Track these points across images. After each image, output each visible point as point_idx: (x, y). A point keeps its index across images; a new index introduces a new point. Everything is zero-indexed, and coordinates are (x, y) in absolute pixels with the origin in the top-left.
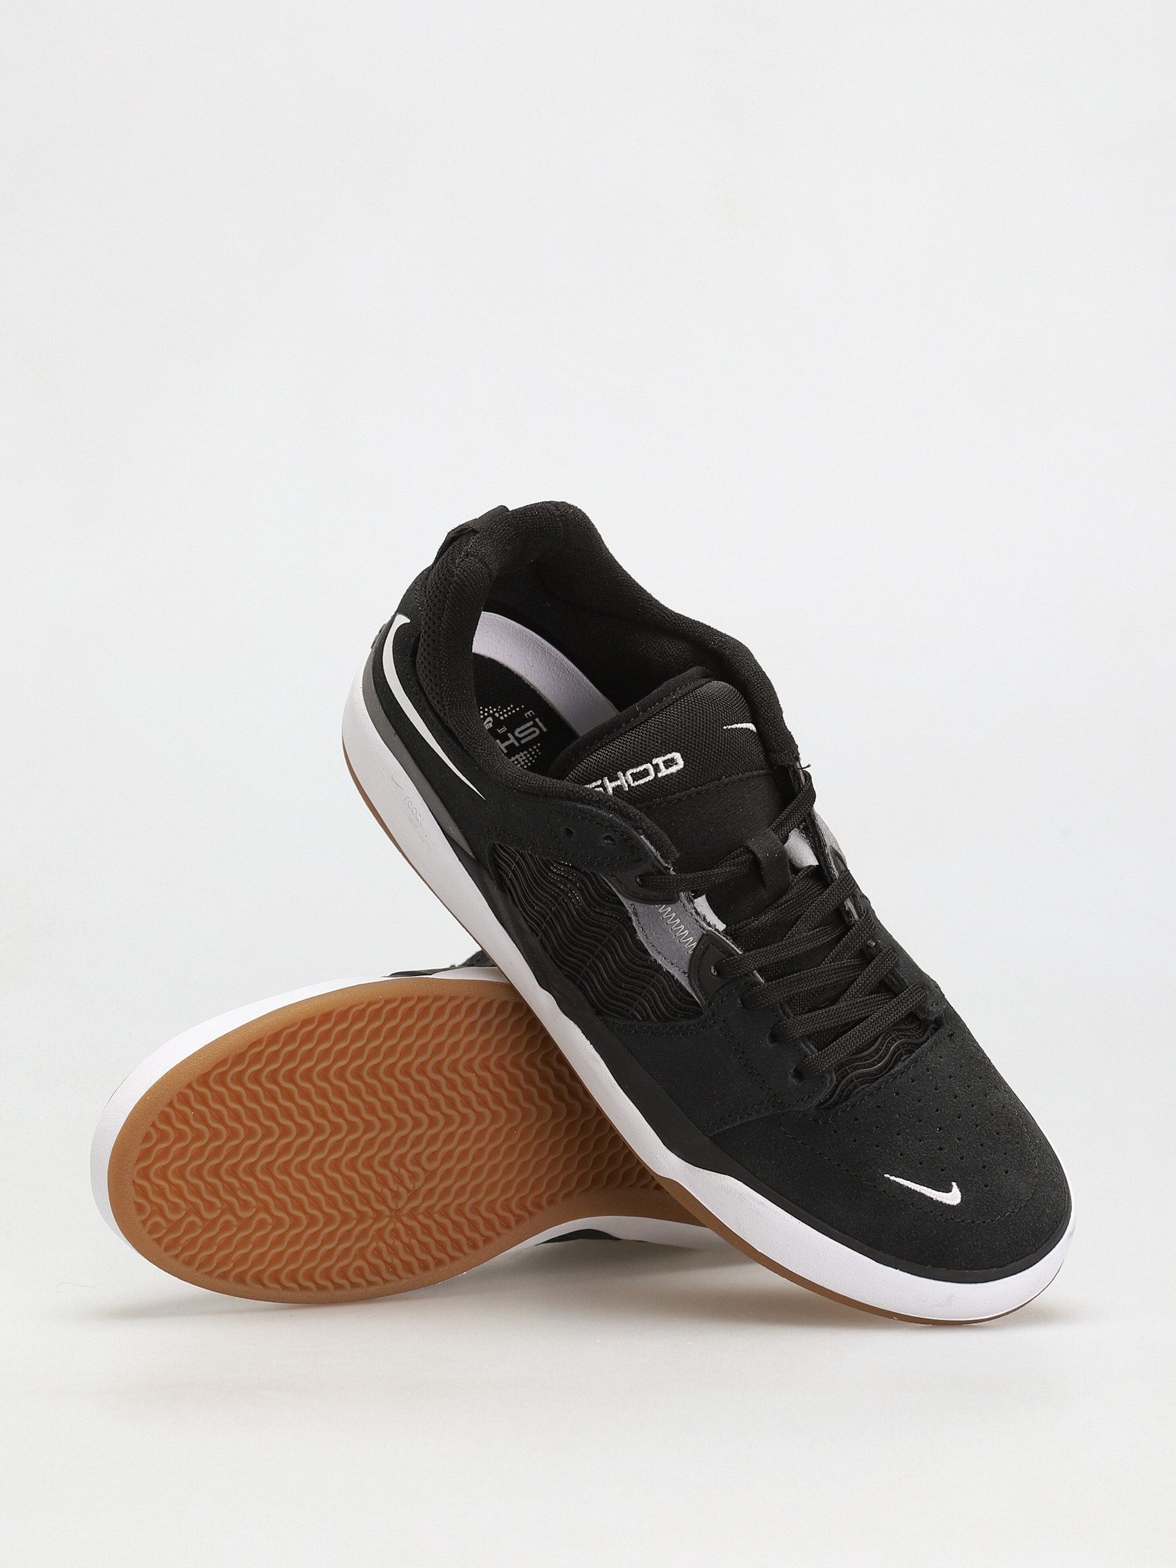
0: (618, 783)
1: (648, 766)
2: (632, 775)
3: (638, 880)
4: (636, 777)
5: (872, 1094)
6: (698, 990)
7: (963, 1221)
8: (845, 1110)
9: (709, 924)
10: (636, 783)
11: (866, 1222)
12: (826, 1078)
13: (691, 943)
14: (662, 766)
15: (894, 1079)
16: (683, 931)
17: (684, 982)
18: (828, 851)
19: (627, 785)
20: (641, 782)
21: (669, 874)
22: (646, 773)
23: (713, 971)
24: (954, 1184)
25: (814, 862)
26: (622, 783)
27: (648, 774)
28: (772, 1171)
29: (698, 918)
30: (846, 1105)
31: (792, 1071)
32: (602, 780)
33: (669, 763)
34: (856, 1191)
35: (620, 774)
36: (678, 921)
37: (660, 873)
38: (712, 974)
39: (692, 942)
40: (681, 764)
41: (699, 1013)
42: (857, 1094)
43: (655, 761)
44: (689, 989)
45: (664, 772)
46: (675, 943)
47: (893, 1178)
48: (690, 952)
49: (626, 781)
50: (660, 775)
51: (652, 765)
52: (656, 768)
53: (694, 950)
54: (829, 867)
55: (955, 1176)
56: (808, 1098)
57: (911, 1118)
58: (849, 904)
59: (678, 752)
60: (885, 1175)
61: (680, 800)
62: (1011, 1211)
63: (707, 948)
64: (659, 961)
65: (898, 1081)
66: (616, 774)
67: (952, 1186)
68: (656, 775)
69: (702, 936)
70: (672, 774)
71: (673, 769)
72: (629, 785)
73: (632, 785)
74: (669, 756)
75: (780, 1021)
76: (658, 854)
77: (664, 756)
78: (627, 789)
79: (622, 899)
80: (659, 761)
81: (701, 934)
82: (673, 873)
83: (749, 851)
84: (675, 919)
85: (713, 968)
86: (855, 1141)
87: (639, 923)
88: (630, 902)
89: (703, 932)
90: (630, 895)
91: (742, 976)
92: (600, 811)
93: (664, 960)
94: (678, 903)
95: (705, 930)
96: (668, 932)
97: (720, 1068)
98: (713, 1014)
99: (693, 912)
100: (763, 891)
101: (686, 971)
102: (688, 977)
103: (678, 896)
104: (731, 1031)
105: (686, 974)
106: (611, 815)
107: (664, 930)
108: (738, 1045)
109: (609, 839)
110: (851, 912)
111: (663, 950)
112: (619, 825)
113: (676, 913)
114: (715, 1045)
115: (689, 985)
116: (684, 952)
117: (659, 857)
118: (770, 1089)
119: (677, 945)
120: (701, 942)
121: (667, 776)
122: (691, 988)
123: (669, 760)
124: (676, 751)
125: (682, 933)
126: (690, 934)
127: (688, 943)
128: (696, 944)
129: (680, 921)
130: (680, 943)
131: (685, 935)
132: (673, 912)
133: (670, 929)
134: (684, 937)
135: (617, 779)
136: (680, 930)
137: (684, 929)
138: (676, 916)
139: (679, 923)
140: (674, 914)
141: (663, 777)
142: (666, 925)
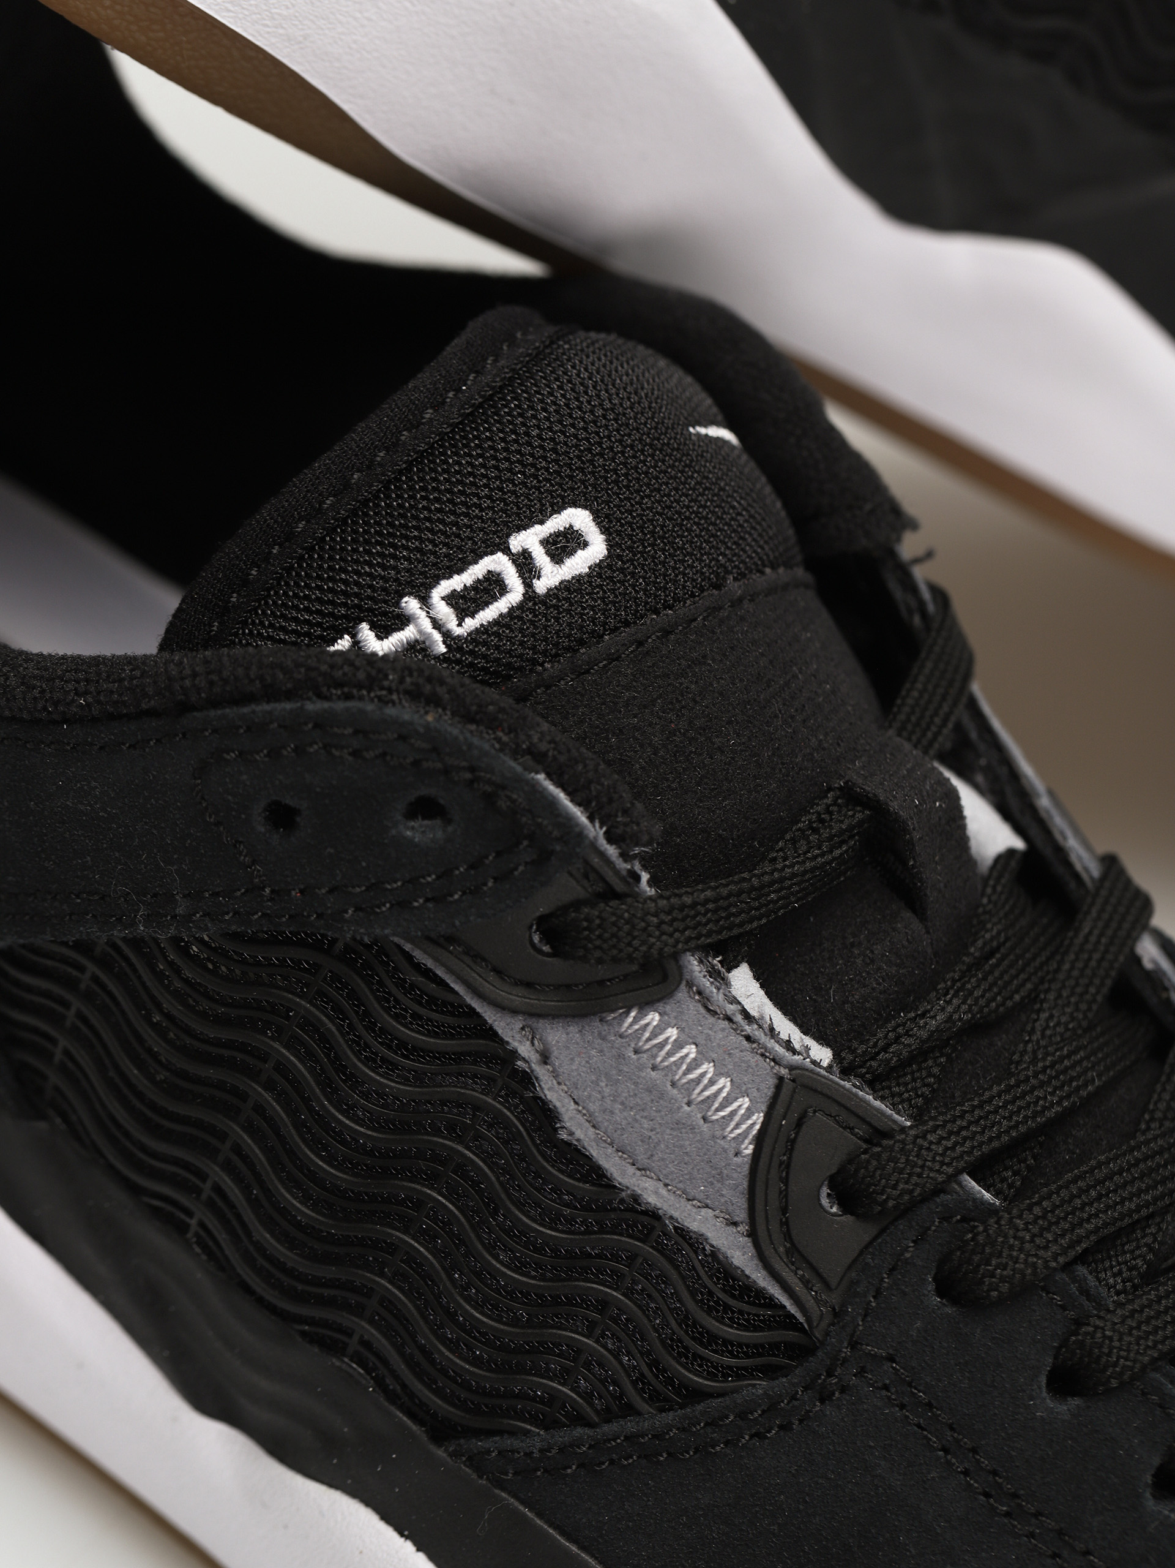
0: (408, 633)
1: (498, 562)
2: (451, 599)
3: (536, 938)
4: (462, 605)
6: (789, 1275)
9: (789, 1047)
10: (470, 624)
13: (746, 1114)
14: (541, 558)
16: (712, 1082)
17: (736, 1248)
19: (437, 637)
20: (488, 615)
21: (636, 896)
22: (493, 585)
23: (826, 1201)
25: (1019, 844)
26: (420, 632)
27: (503, 589)
31: (1148, 1476)
32: (353, 636)
33: (560, 546)
35: (411, 604)
36: (691, 1051)
37: (609, 894)
38: (829, 1213)
39: (749, 1113)
40: (597, 548)
41: (802, 1353)
43: (517, 542)
44: (760, 1278)
45: (551, 575)
46: (692, 1129)
48: (748, 1150)
49: (437, 624)
50: (541, 586)
51: (511, 555)
52: (525, 564)
53: (759, 1138)
54: (1061, 853)
58: (1147, 948)
59: (585, 507)
63: (799, 1124)
64: (652, 1199)
66: (397, 604)
68: (528, 585)
69: (779, 1087)
71: (579, 563)
72: (447, 635)
73: (458, 631)
74: (556, 523)
76: (595, 832)
77: (542, 523)
78: (442, 649)
79: (490, 1015)
80: (529, 539)
81: (772, 1082)
82: (650, 892)
83: (852, 797)
84: (679, 1045)
85: (825, 1190)
87: (559, 1084)
88: (518, 1022)
89: (781, 1079)
90: (517, 997)
91: (925, 1198)
92: (390, 711)
93: (663, 1191)
94: (682, 994)
95: (784, 1072)
96: (662, 1095)
97: (899, 1521)
98: (854, 1345)
99: (734, 1014)
100: (916, 925)
101: (741, 1215)
102: (752, 1234)
103: (680, 969)
104: (921, 1388)
105: (743, 1228)
106: (430, 718)
107: (649, 1091)
108: (952, 1429)
109: (426, 808)
110: (1164, 973)
111: (656, 1158)
112: (464, 748)
113: (681, 1030)
114: (870, 1447)
115: (756, 1261)
116: (725, 1151)
117: (603, 843)
118: (1088, 1553)
119: (701, 1133)
120: (780, 1109)
121: (565, 587)
122: (764, 1273)
123: (558, 534)
124: (575, 505)
125: (714, 1089)
126: (738, 1090)
127: (737, 1118)
128: (761, 1120)
129: (698, 1052)
130: (709, 1124)
131: (724, 1094)
132: (668, 1025)
133: (669, 1084)
134: (720, 1099)
135: (403, 620)
136: (705, 1081)
137: (715, 1074)
138: (683, 1037)
139: (695, 1059)
140: (672, 1033)
141: (552, 593)
142: (653, 1074)
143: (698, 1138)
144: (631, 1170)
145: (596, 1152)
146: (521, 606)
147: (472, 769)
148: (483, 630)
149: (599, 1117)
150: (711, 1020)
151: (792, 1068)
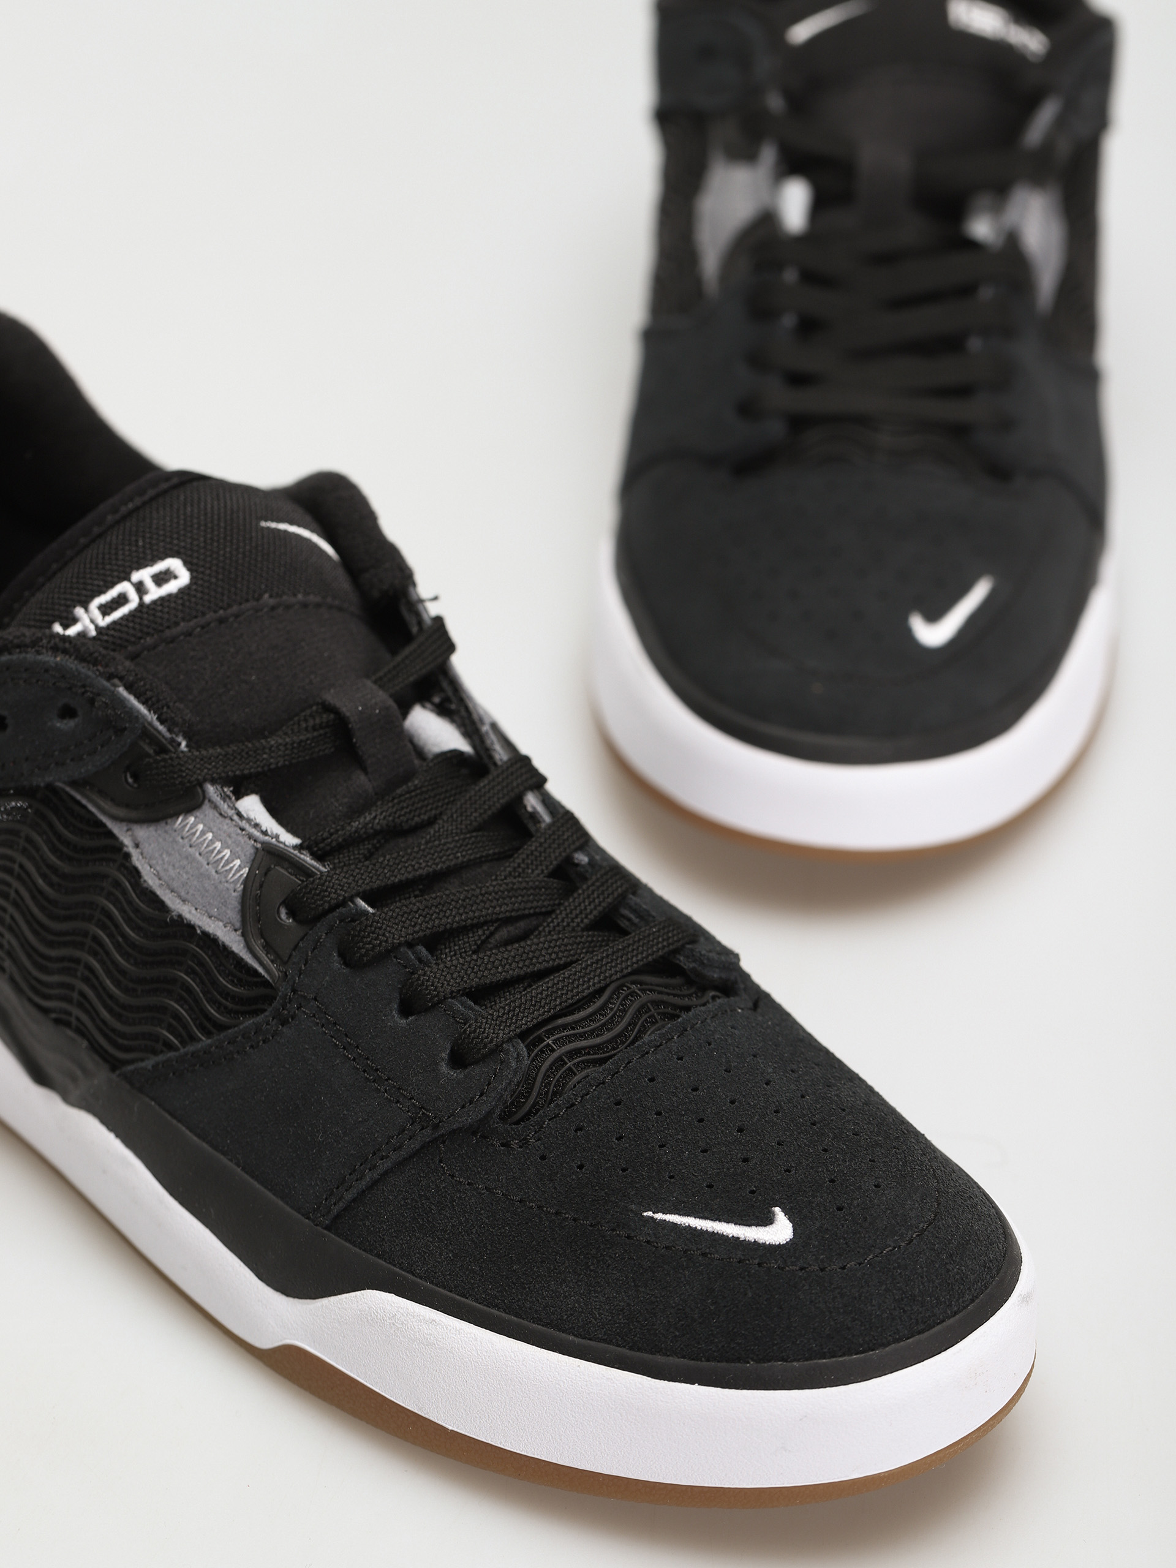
0: (78, 626)
1: (126, 587)
2: (99, 607)
3: (128, 778)
4: (106, 610)
5: (604, 1083)
6: (262, 954)
7: (802, 1269)
8: (557, 1116)
9: (265, 833)
10: (109, 619)
11: (622, 1304)
12: (507, 1052)
13: (238, 868)
14: (149, 584)
15: (643, 1056)
17: (234, 942)
18: (485, 728)
19: (92, 628)
20: (117, 615)
21: (178, 753)
22: (122, 600)
23: (283, 916)
24: (777, 1210)
25: (462, 745)
26: (84, 626)
27: (127, 601)
28: (441, 1254)
29: (244, 824)
30: (558, 1105)
31: (445, 1055)
33: (161, 579)
34: (593, 1251)
36: (210, 836)
38: (284, 922)
39: (240, 868)
40: (184, 578)
41: (270, 999)
42: (575, 1086)
43: (136, 576)
45: (154, 593)
46: (209, 877)
47: (659, 1216)
48: (239, 887)
49: (92, 621)
50: (148, 599)
51: (132, 583)
52: (140, 588)
53: (246, 882)
55: (777, 1197)
56: (481, 1095)
57: (684, 1115)
58: (532, 801)
59: (178, 557)
60: (645, 1214)
61: (189, 634)
62: (892, 1244)
63: (268, 876)
64: (187, 916)
65: (650, 1058)
66: (73, 611)
67: (774, 1214)
68: (141, 598)
69: (258, 855)
70: (170, 596)
71: (172, 587)
72: (97, 627)
73: (103, 624)
74: (160, 566)
75: (413, 973)
76: (151, 717)
77: (152, 566)
78: (94, 634)
79: (110, 824)
80: (144, 575)
81: (252, 851)
82: (187, 751)
83: (328, 708)
85: (284, 910)
86: (581, 1167)
87: (143, 858)
88: (124, 827)
89: (257, 849)
90: (121, 812)
91: (332, 909)
92: (40, 657)
93: (193, 911)
94: (206, 806)
95: (259, 846)
96: (194, 859)
97: (321, 1089)
98: (294, 991)
99: (232, 815)
100: (363, 778)
101: (238, 925)
102: (243, 935)
103: (204, 792)
104: (330, 1014)
105: (239, 933)
106: (58, 659)
107: (187, 858)
108: (346, 1036)
109: (68, 712)
110: (538, 813)
111: (190, 894)
112: (76, 674)
113: (205, 825)
114: (307, 1049)
115: (246, 949)
116: (228, 889)
117: (157, 724)
118: (412, 1098)
119: (214, 880)
120: (256, 865)
121: (162, 599)
122: (250, 956)
123: (161, 573)
124: (173, 556)
125: (220, 856)
126: (234, 855)
127: (233, 872)
128: (247, 871)
129: (213, 836)
130: (219, 875)
131: (226, 858)
132: (199, 823)
133: (197, 854)
134: (223, 861)
135: (75, 620)
136: (216, 852)
137: (222, 847)
138: (206, 829)
139: (211, 840)
140: (201, 827)
141: (154, 602)
142: (190, 849)
143: (213, 882)
144: (178, 901)
145: (159, 892)
146: (136, 610)
147: (84, 686)
148: (114, 623)
149: (162, 874)
150: (221, 819)
151: (263, 843)
